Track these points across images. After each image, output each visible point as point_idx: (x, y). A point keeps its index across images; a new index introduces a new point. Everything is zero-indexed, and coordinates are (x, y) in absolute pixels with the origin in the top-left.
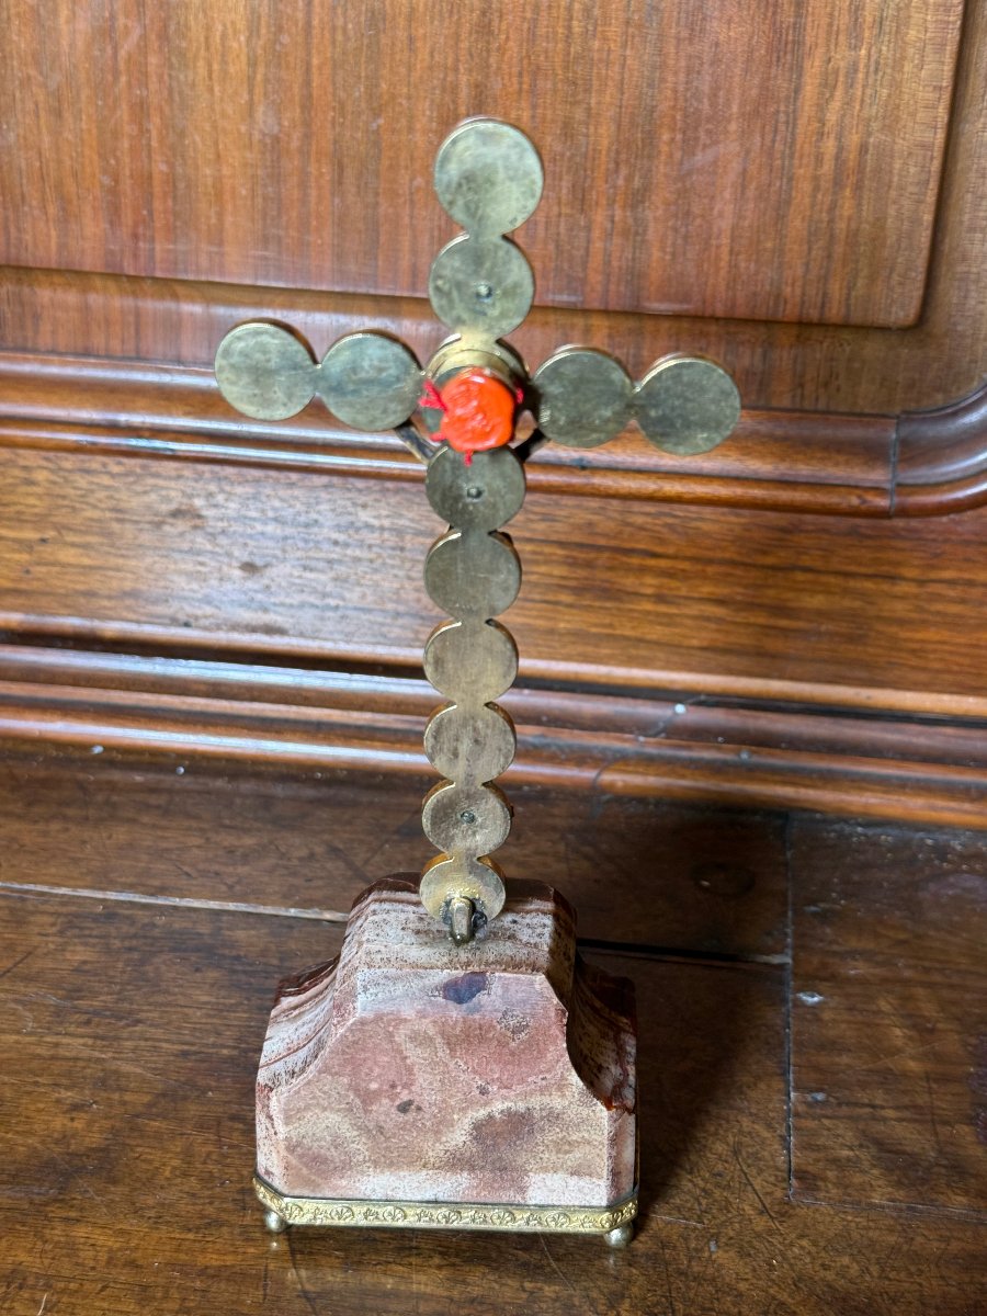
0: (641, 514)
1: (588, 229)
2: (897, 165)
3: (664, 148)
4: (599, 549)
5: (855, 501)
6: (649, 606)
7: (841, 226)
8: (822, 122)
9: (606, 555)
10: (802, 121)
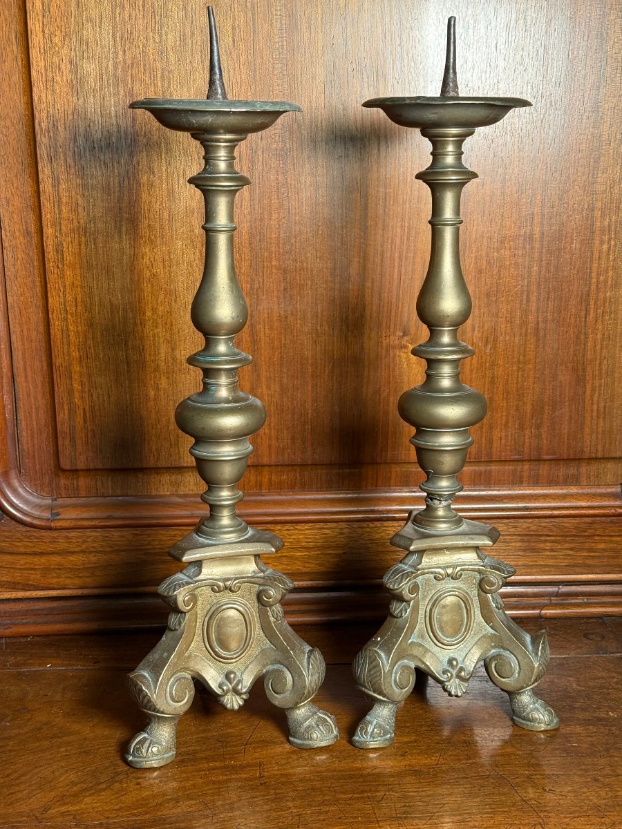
0: (544, 522)
1: (524, 436)
2: (615, 411)
3: (547, 411)
4: (532, 535)
5: (613, 511)
6: (548, 553)
7: (600, 429)
8: (593, 401)
9: (534, 537)
10: (587, 401)
